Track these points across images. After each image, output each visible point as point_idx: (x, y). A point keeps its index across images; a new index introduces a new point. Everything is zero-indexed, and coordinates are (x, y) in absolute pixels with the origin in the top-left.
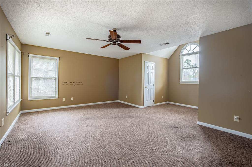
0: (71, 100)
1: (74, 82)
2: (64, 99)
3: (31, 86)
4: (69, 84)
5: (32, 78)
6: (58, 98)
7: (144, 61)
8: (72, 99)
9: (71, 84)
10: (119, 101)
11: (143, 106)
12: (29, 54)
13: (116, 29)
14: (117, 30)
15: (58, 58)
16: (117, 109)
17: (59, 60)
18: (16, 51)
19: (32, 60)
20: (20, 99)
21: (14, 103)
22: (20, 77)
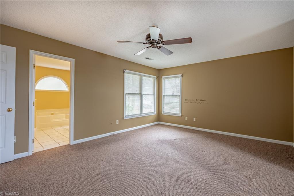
1: (197, 99)
2: (186, 118)
3: (164, 102)
4: (192, 101)
5: (164, 96)
6: (181, 116)
8: (194, 119)
9: (194, 101)
12: (163, 77)
15: (180, 75)
17: (182, 76)
18: (143, 78)
19: (165, 81)
20: (155, 112)
21: (141, 113)
22: (155, 95)
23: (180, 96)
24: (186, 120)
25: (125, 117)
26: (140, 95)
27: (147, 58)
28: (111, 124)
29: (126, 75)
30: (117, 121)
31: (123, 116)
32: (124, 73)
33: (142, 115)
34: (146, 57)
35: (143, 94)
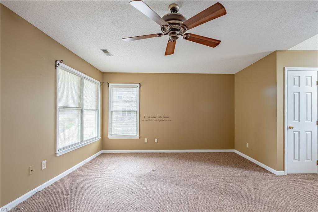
0: (155, 142)
2: (146, 140)
5: (112, 112)
6: (138, 138)
7: (284, 68)
8: (156, 140)
10: (236, 151)
11: (284, 170)
12: (109, 84)
13: (176, 4)
14: (178, 7)
15: (138, 85)
16: (218, 168)
17: (140, 87)
18: (85, 81)
19: (113, 90)
20: (98, 136)
21: (81, 141)
22: (98, 111)
23: (137, 112)
24: (145, 142)
25: (57, 152)
26: (80, 111)
27: (105, 51)
28: (31, 173)
29: (60, 71)
30: (44, 162)
31: (55, 150)
32: (56, 67)
33: (83, 143)
34: (105, 49)
35: (84, 108)
